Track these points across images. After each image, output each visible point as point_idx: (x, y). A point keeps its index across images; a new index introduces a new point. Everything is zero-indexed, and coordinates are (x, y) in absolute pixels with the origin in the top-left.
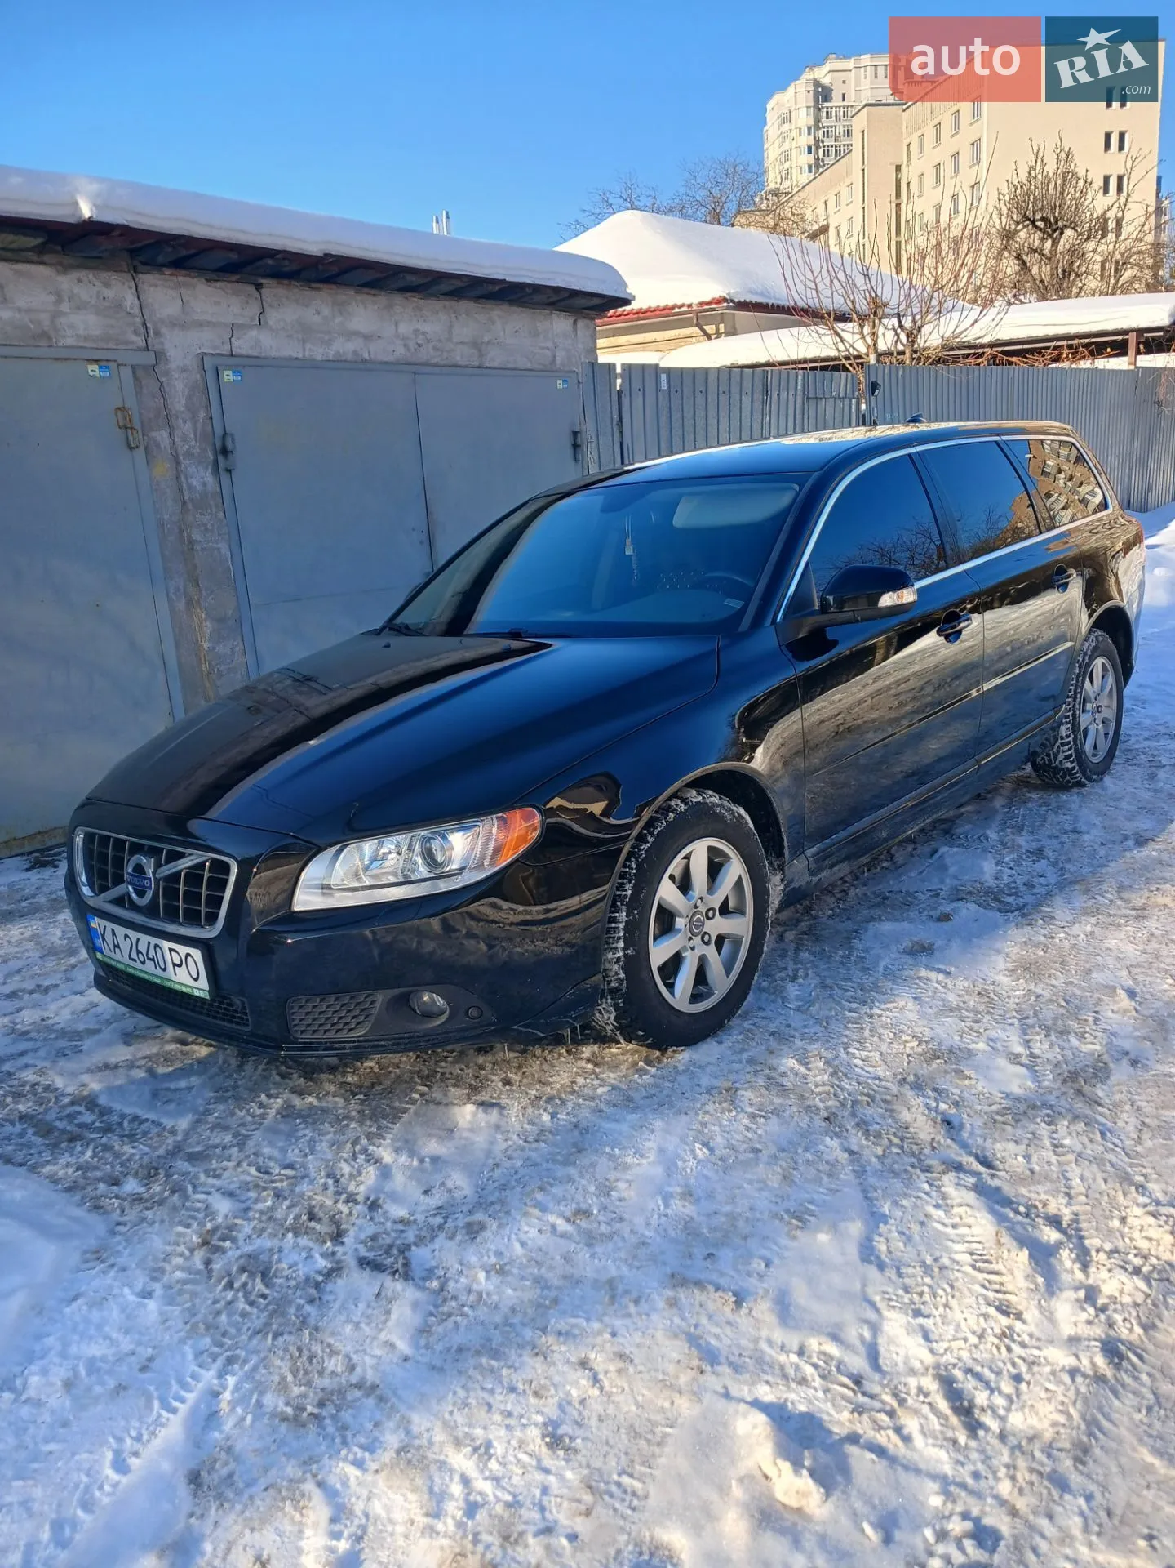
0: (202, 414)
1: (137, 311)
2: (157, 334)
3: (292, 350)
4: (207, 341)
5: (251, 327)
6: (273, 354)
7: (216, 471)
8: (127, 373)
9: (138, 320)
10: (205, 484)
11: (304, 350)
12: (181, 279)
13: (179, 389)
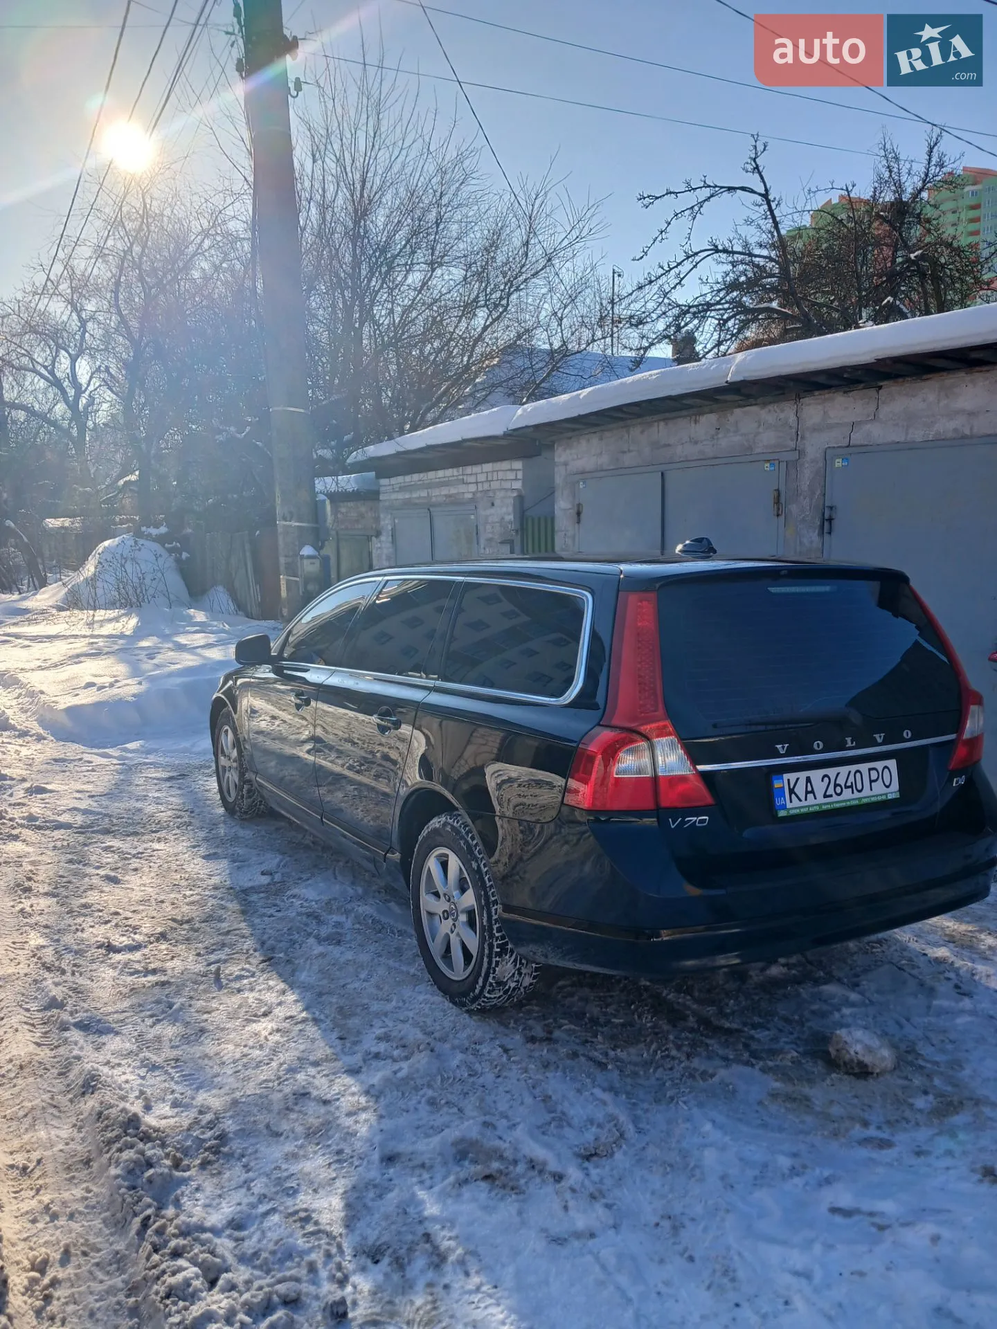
0: (818, 492)
1: (795, 425)
2: (803, 438)
3: (897, 436)
4: (833, 438)
5: (867, 422)
6: (880, 441)
7: (821, 533)
8: (783, 466)
9: (794, 430)
10: (811, 542)
11: (907, 434)
12: (827, 396)
13: (807, 474)
